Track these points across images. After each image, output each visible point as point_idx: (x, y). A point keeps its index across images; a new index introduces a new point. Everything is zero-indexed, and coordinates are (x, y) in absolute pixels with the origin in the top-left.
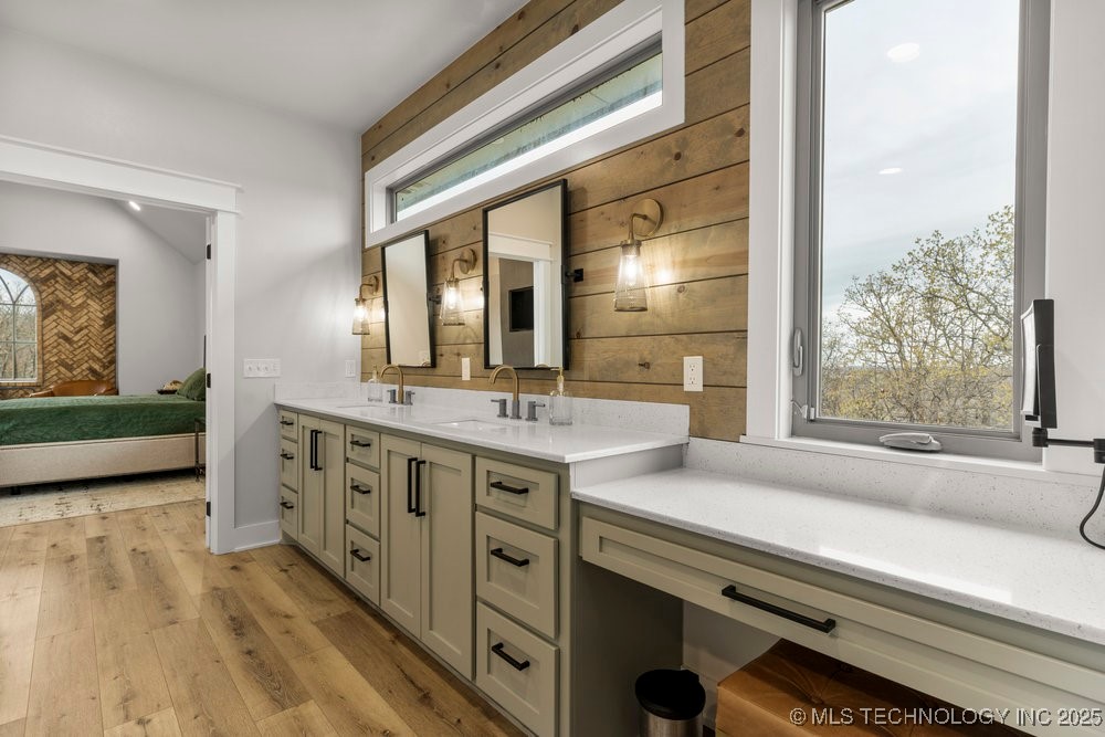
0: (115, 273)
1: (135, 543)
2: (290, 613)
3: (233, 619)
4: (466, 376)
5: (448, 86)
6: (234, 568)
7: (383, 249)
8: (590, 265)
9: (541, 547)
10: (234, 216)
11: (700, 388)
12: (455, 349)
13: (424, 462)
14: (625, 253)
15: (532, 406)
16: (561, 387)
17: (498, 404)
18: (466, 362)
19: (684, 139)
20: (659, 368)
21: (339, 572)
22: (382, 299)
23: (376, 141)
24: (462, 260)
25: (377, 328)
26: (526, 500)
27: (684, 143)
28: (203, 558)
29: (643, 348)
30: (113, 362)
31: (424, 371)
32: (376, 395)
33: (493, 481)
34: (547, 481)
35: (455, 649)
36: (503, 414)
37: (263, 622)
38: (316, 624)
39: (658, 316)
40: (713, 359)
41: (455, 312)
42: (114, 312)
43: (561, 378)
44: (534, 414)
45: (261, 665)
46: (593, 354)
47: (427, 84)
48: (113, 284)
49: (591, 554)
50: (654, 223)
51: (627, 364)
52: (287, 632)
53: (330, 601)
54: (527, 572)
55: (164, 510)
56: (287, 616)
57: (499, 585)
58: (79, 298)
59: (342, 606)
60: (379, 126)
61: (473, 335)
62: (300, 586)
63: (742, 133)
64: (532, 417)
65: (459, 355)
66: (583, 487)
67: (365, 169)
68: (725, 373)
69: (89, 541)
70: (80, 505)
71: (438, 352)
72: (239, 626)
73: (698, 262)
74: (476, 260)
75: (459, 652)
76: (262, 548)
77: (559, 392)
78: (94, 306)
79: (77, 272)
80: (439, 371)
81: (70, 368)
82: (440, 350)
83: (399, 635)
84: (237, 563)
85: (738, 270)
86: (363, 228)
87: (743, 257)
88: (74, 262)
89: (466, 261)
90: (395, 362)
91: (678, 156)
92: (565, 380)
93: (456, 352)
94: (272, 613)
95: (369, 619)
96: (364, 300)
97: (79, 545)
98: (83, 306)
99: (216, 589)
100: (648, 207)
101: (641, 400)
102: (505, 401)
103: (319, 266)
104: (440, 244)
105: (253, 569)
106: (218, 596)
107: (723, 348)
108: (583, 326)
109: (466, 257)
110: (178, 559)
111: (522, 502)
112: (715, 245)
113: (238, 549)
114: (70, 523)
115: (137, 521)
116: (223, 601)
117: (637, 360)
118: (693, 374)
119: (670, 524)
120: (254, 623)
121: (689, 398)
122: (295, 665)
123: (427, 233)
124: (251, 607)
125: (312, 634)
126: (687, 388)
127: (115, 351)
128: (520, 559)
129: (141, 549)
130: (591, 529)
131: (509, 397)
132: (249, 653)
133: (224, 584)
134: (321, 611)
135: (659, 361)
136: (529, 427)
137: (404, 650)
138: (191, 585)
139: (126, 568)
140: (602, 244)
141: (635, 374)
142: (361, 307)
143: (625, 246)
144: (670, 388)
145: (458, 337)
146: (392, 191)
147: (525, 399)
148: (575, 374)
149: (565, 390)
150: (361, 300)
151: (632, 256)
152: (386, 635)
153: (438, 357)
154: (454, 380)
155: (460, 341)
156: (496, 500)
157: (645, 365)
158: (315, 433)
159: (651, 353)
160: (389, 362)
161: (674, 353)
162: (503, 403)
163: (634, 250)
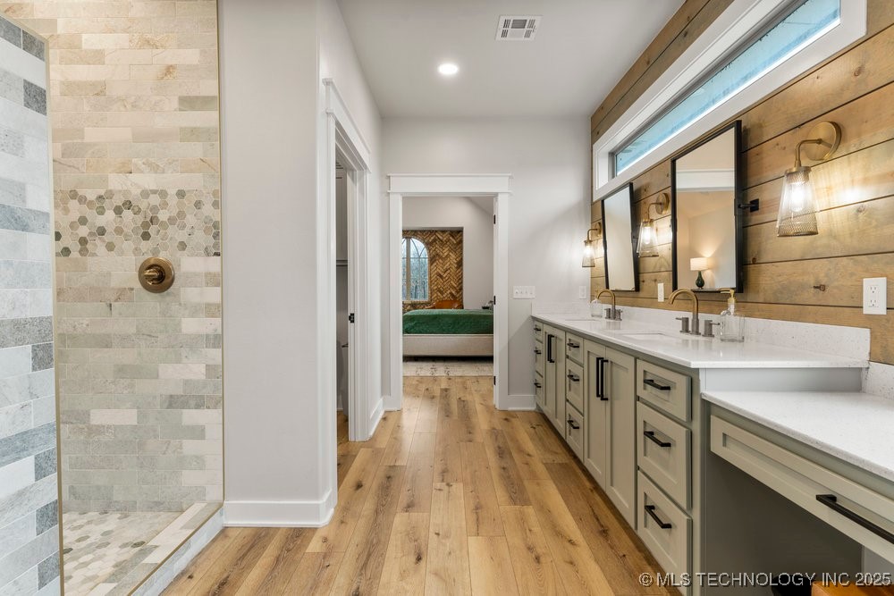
0: (462, 235)
1: (461, 395)
2: (531, 453)
3: (499, 448)
4: (661, 298)
5: (648, 63)
6: (506, 419)
7: (603, 201)
8: (763, 195)
9: (677, 434)
10: (507, 195)
11: (882, 311)
12: (653, 276)
13: (607, 361)
14: (790, 181)
15: (709, 324)
16: (732, 308)
17: (681, 321)
18: (661, 286)
19: (865, 53)
20: (835, 291)
21: (563, 435)
22: (602, 240)
23: (600, 119)
24: (658, 203)
25: (600, 262)
26: (669, 395)
27: (865, 57)
28: (490, 410)
29: (819, 271)
30: (461, 289)
31: (631, 294)
32: (597, 312)
33: (648, 378)
34: (681, 383)
35: (624, 502)
36: (686, 330)
37: (515, 455)
38: (545, 464)
39: (835, 237)
41: (651, 247)
42: (462, 259)
43: (732, 301)
44: (711, 330)
45: (509, 477)
46: (767, 278)
47: (633, 66)
48: (461, 242)
49: (717, 447)
50: (830, 146)
51: (802, 287)
52: (527, 464)
53: (557, 453)
54: (669, 452)
55: (477, 379)
56: (529, 455)
57: (653, 460)
58: (446, 252)
59: (563, 458)
60: (602, 108)
61: (666, 264)
62: (540, 439)
64: (709, 333)
65: (655, 280)
66: (710, 389)
67: (593, 142)
69: (442, 390)
70: (441, 370)
71: (641, 279)
72: (502, 453)
74: (668, 202)
75: (627, 505)
76: (523, 411)
77: (729, 313)
78: (453, 256)
79: (444, 237)
80: (641, 294)
81: (442, 293)
82: (643, 277)
83: (596, 487)
84: (508, 417)
86: (592, 187)
88: (443, 231)
89: (661, 204)
90: (611, 288)
91: (857, 73)
92: (737, 302)
93: (653, 278)
94: (521, 450)
95: (579, 472)
96: (591, 241)
97: (437, 393)
98: (448, 256)
99: (494, 429)
100: (823, 130)
101: (815, 322)
102: (687, 319)
103: (562, 219)
104: (643, 191)
105: (516, 422)
106: (494, 433)
108: (759, 252)
109: (661, 201)
110: (479, 408)
111: (666, 397)
113: (510, 409)
114: (435, 379)
115: (464, 383)
116: (496, 437)
117: (812, 283)
118: (875, 296)
119: (775, 429)
120: (510, 453)
121: (870, 322)
122: (526, 483)
123: (631, 185)
124: (510, 444)
125: (540, 469)
126: (867, 311)
127: (462, 282)
128: (663, 441)
129: (462, 399)
130: (718, 426)
131: (690, 315)
132: (504, 468)
133: (499, 427)
134: (549, 458)
135: (836, 284)
136: (705, 341)
137: (598, 499)
138: (482, 423)
139: (454, 407)
140: (777, 174)
141: (810, 296)
142: (588, 246)
143: (790, 174)
144: (848, 311)
145: (655, 267)
146: (613, 155)
147: (703, 317)
148: (751, 296)
149: (737, 309)
150: (588, 242)
151: (798, 182)
152: (588, 484)
153: (641, 283)
154: (652, 302)
155: (657, 269)
156: (648, 393)
157: (821, 288)
158: (550, 337)
159: (827, 275)
160: (608, 287)
161: (853, 275)
162: (686, 321)
163: (801, 177)
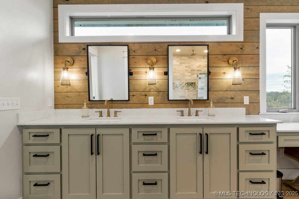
4: (151, 103)
8: (213, 70)
11: (248, 103)
15: (197, 111)
18: (151, 98)
19: (243, 45)
20: (236, 99)
27: (243, 46)
29: (232, 94)
31: (124, 102)
39: (236, 86)
40: (251, 97)
51: (227, 98)
61: (155, 88)
63: (258, 48)
64: (197, 115)
65: (146, 95)
68: (254, 100)
73: (247, 74)
74: (156, 61)
77: (211, 107)
85: (257, 77)
87: (258, 75)
91: (241, 49)
93: (144, 94)
96: (68, 68)
101: (231, 107)
104: (132, 52)
107: (254, 94)
108: (211, 88)
112: (251, 71)
117: (230, 97)
118: (246, 100)
121: (246, 106)
123: (128, 46)
126: (245, 103)
135: (236, 97)
140: (217, 65)
141: (229, 101)
142: (65, 71)
144: (240, 104)
145: (145, 89)
154: (142, 105)
155: (147, 91)
157: (232, 98)
159: (234, 95)
161: (241, 95)
163: (238, 69)
